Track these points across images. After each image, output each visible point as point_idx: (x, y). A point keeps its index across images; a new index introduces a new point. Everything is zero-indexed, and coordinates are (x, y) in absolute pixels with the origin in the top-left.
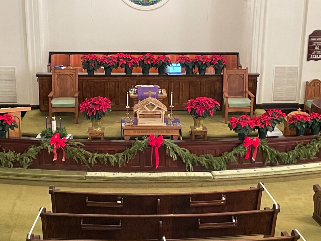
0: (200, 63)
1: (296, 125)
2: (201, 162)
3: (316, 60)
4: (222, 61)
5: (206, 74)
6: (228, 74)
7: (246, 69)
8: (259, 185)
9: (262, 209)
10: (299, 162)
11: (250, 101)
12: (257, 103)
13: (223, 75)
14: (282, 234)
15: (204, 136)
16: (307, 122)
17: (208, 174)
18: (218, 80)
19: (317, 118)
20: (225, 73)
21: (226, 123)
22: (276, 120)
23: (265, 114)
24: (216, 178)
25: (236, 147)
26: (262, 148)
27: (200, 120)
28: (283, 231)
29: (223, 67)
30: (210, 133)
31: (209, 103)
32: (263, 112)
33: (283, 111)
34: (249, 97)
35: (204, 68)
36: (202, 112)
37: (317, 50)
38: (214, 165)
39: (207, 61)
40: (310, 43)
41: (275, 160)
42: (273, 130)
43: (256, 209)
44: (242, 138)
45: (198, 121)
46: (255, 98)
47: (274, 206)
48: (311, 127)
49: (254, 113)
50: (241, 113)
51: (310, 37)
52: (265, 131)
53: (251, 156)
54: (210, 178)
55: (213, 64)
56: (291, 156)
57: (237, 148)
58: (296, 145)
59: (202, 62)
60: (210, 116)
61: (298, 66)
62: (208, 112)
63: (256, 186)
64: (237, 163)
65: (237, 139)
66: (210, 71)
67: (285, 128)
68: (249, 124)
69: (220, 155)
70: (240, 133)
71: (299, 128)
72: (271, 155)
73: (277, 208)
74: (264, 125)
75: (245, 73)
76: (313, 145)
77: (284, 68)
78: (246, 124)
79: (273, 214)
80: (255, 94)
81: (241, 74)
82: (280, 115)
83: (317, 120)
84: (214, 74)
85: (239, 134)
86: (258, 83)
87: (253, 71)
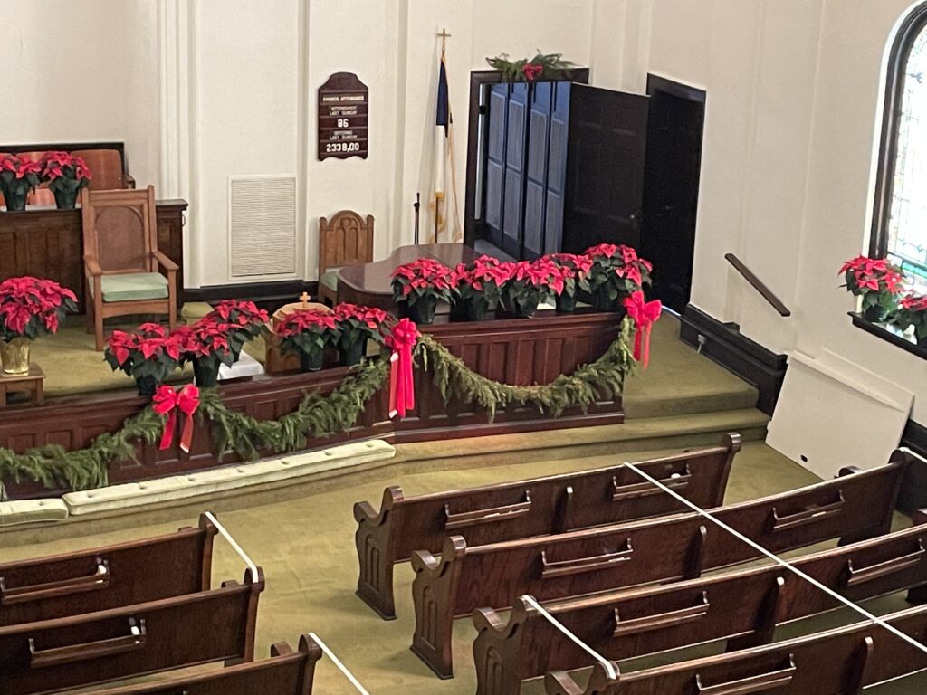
0: (8, 177)
1: (298, 341)
2: (29, 469)
3: (343, 156)
4: (75, 170)
5: (28, 208)
6: (95, 207)
7: (147, 191)
8: (203, 518)
9: (215, 586)
10: (313, 444)
11: (166, 282)
12: (186, 286)
13: (80, 211)
14: (274, 652)
15: (34, 392)
16: (328, 331)
17: (54, 504)
18: (65, 227)
19: (354, 318)
20: (86, 203)
21: (98, 349)
22: (242, 331)
23: (210, 316)
24: (78, 511)
25: (133, 416)
26: (207, 415)
27: (19, 347)
28: (276, 642)
29: (80, 187)
30: (51, 383)
31: (44, 293)
32: (203, 309)
33: (260, 306)
34: (163, 271)
35: (20, 191)
36: (22, 319)
37: (343, 129)
38: (69, 474)
39: (30, 171)
40: (323, 109)
41: (246, 444)
42: (236, 359)
43: (199, 590)
44: (146, 388)
45: (15, 350)
46: (180, 273)
47: (248, 573)
48: (340, 343)
49: (179, 317)
50: (141, 318)
51: (322, 92)
52: (211, 366)
53: (178, 441)
54: (59, 514)
55: (47, 178)
56: (290, 430)
57: (135, 422)
58: (302, 398)
59: (15, 174)
60: (48, 331)
61: (295, 175)
62: (41, 321)
63: (195, 524)
64: (139, 464)
65: (134, 395)
66: (42, 199)
67: (269, 353)
68: (164, 348)
69: (87, 445)
70: (142, 376)
71: (307, 349)
72: (235, 432)
73: (255, 579)
74: (209, 346)
75: (146, 201)
76: (347, 392)
77: (257, 182)
78: (157, 349)
79: (245, 597)
80: (179, 261)
81: (134, 206)
82: (254, 315)
83: (355, 324)
84: (55, 207)
85: (138, 380)
86: (185, 230)
87: (169, 195)
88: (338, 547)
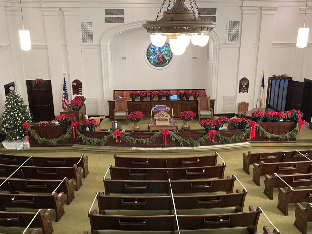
0: (186, 94)
1: (234, 124)
2: (187, 142)
3: (244, 92)
4: (197, 93)
5: (189, 99)
6: (200, 100)
7: (209, 97)
8: (216, 153)
9: (217, 165)
10: (235, 142)
11: (211, 112)
12: (215, 113)
13: (197, 100)
14: (227, 177)
15: (189, 130)
16: (239, 123)
17: (191, 148)
18: (195, 103)
19: (245, 121)
20: (198, 99)
21: (199, 123)
22: (224, 121)
23: (218, 119)
24: (195, 150)
25: (204, 135)
26: (217, 136)
27: (186, 122)
29: (198, 96)
30: (191, 128)
31: (191, 113)
32: (217, 118)
33: (227, 117)
34: (211, 111)
35: (188, 97)
36: (187, 118)
37: (244, 87)
38: (194, 144)
39: (190, 94)
40: (240, 84)
41: (224, 141)
42: (223, 126)
43: (214, 165)
44: (207, 130)
46: (213, 111)
47: (223, 163)
48: (241, 125)
49: (213, 119)
50: (207, 119)
51: (240, 81)
52: (218, 127)
53: (212, 140)
54: (192, 150)
55: (192, 95)
56: (232, 139)
58: (234, 134)
60: (191, 120)
61: (235, 95)
62: (190, 118)
63: (214, 154)
64: (205, 143)
65: (205, 131)
66: (191, 98)
67: (229, 126)
68: (210, 124)
69: (197, 139)
71: (235, 125)
72: (222, 139)
73: (224, 164)
74: (218, 124)
75: (209, 99)
76: (242, 133)
77: (228, 96)
79: (223, 167)
80: (213, 109)
81: (206, 100)
82: (226, 119)
83: (244, 122)
84: (193, 99)
85: (206, 129)
86: (215, 104)
87: (212, 98)
88: (240, 161)
